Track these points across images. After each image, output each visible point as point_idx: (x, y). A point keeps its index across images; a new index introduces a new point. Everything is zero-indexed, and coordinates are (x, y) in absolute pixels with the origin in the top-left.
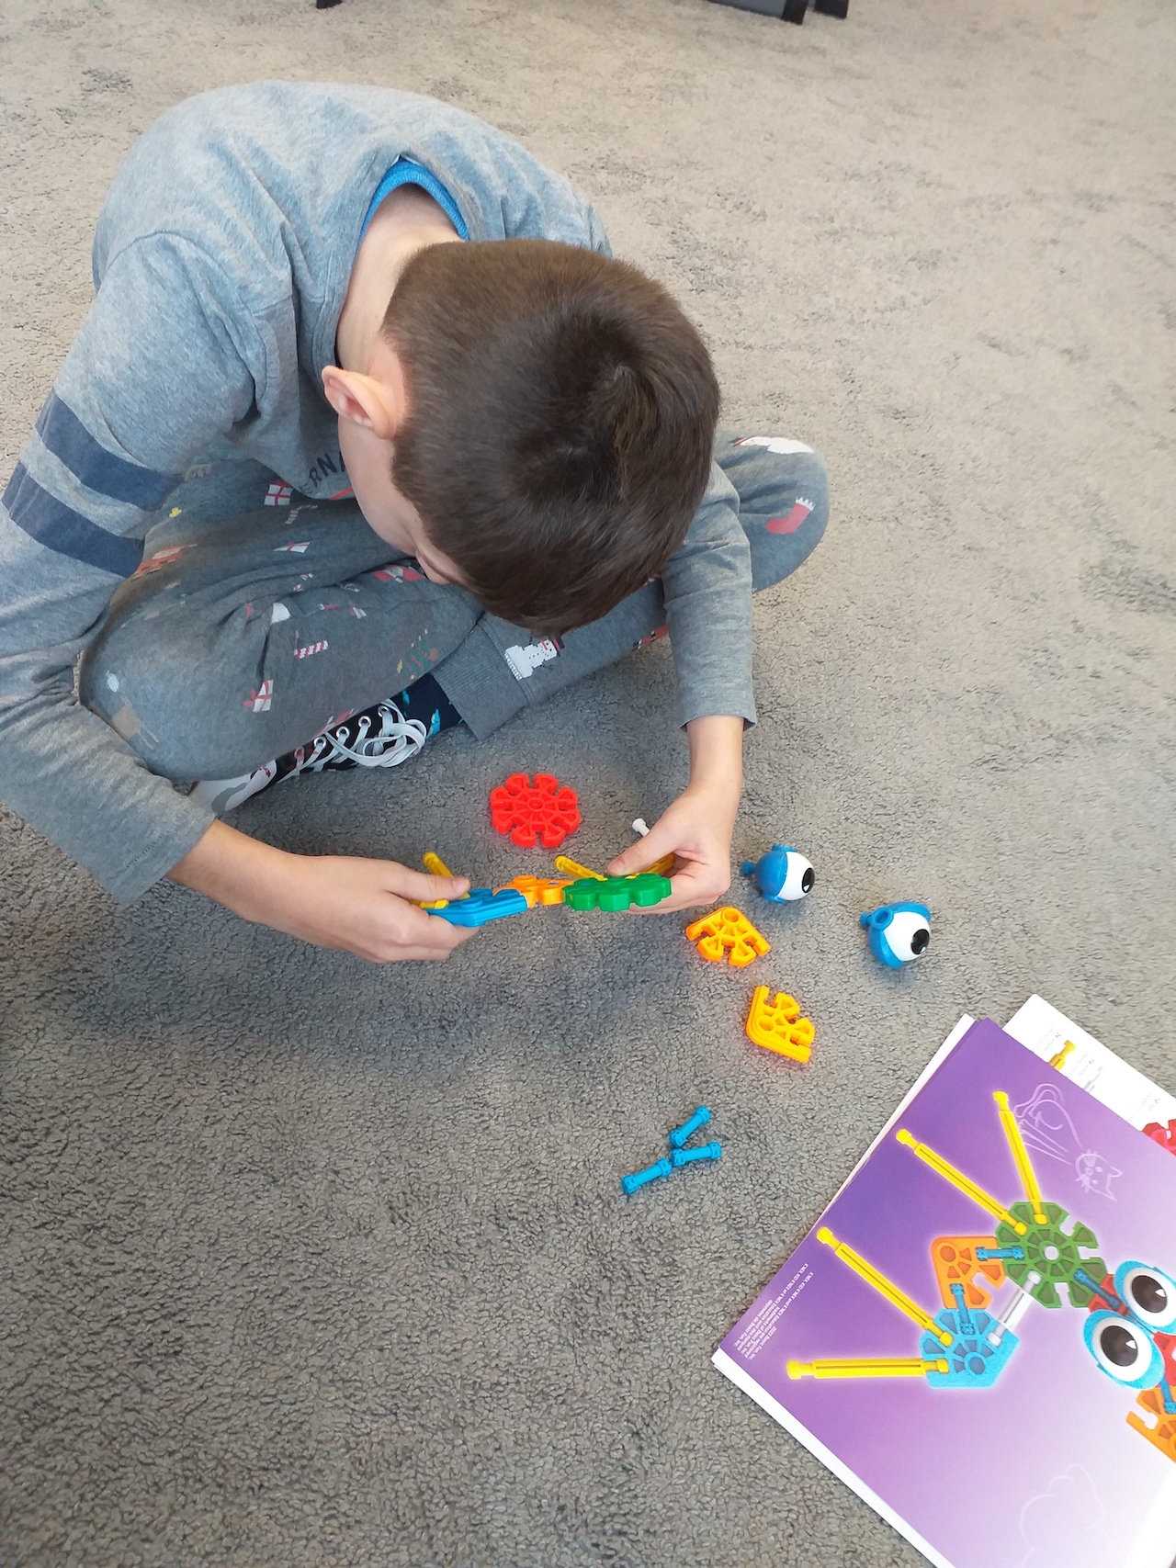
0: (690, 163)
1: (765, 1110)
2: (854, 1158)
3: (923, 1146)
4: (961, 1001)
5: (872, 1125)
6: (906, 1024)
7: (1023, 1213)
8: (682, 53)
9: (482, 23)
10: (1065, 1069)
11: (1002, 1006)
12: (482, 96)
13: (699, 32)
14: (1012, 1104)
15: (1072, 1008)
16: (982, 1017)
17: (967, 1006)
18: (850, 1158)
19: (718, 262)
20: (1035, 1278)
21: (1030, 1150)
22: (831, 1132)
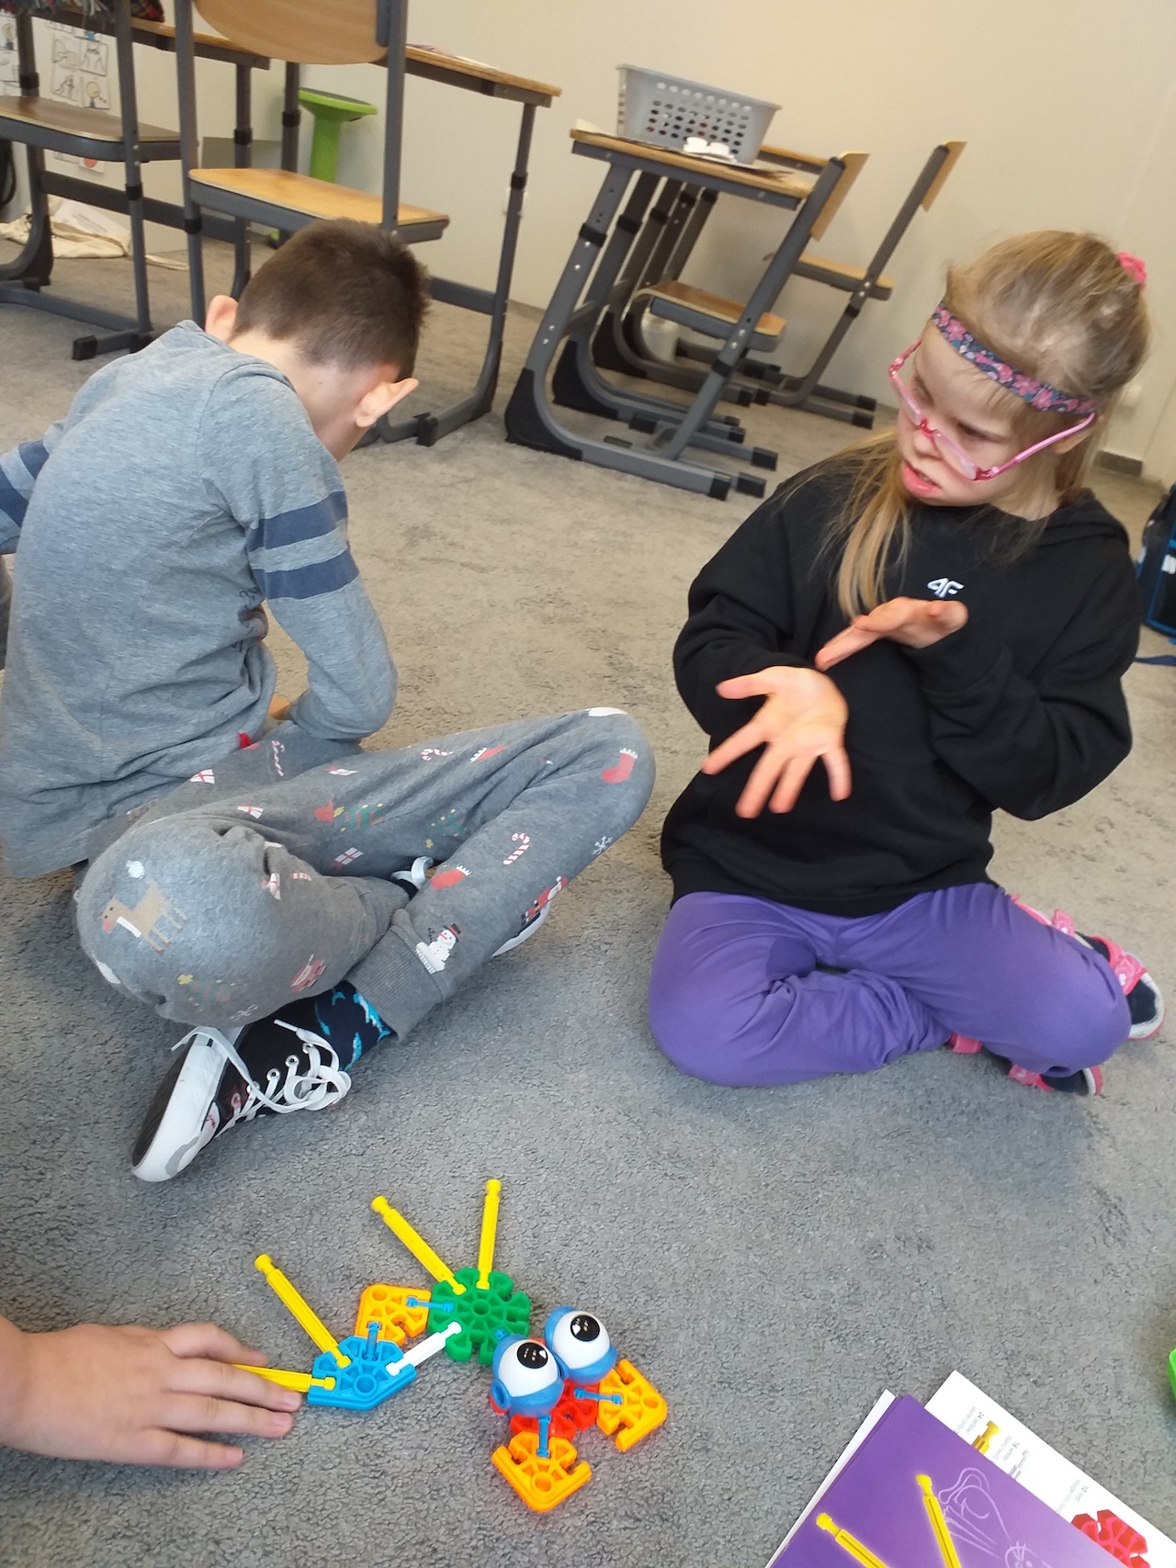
0: (627, 603)
1: (679, 1489)
2: (772, 1545)
3: (844, 1532)
4: (880, 1377)
5: (792, 1508)
6: (826, 1401)
8: (623, 517)
9: (452, 485)
10: (989, 1453)
11: (924, 1383)
12: (449, 540)
13: (638, 502)
14: (936, 1489)
15: (995, 1388)
16: (903, 1394)
17: (888, 1382)
18: (768, 1545)
19: (649, 682)
21: (957, 1542)
22: (747, 1515)
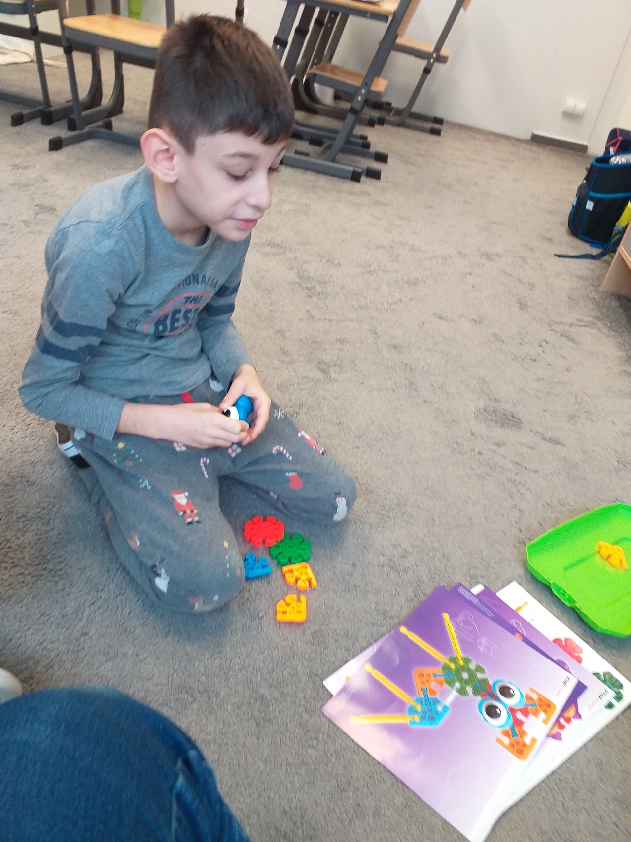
0: (307, 243)
3: (412, 634)
7: (454, 660)
8: (305, 195)
13: (313, 187)
14: (450, 619)
19: (318, 285)
20: (458, 685)
21: (458, 636)
